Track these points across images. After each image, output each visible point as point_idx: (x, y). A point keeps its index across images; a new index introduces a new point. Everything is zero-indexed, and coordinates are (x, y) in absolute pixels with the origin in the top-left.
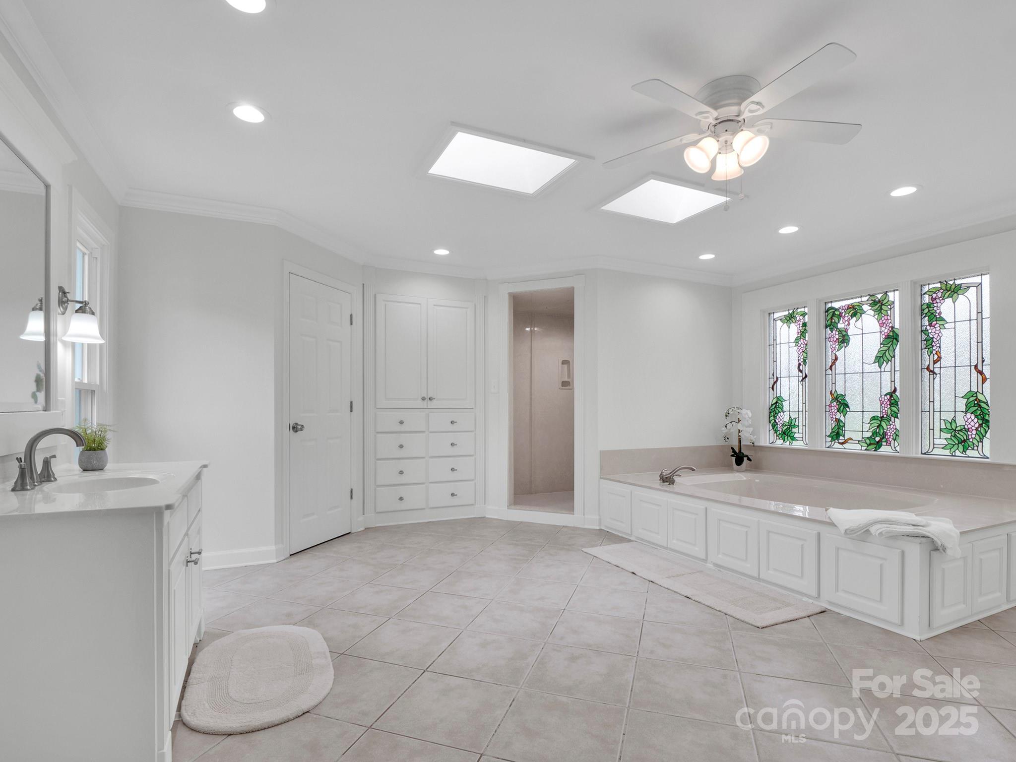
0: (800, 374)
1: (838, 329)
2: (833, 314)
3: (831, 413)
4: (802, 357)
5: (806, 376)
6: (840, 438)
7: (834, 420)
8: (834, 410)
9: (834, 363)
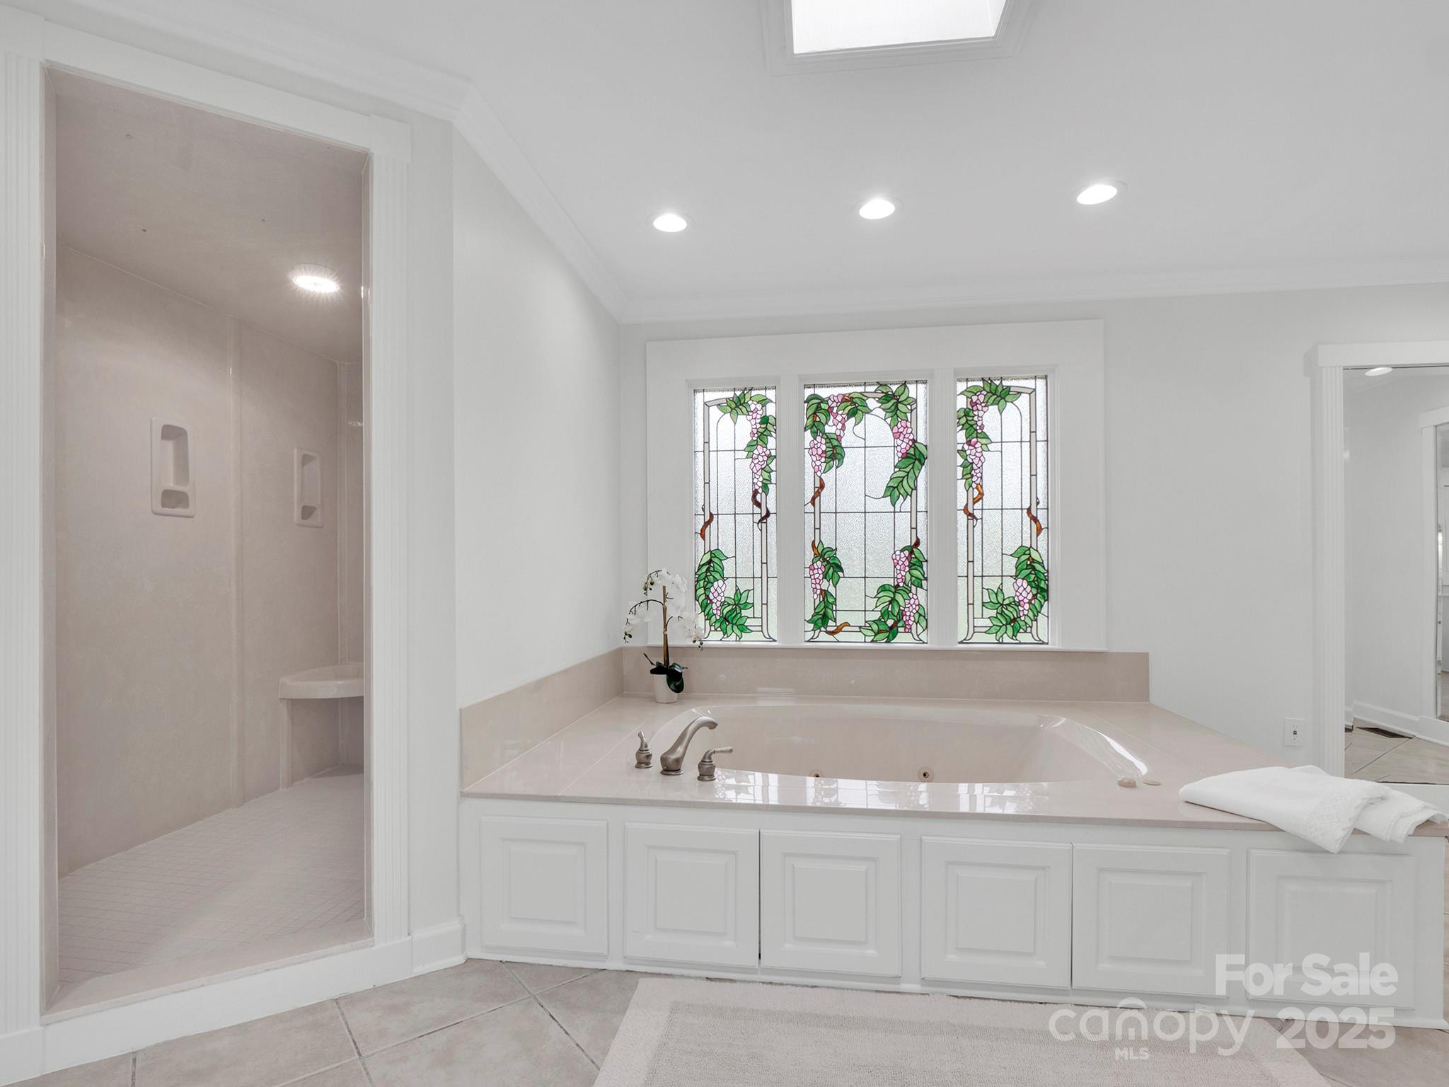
0: (757, 510)
1: (825, 434)
2: (817, 408)
3: (813, 581)
4: (761, 479)
5: (768, 514)
6: (829, 625)
7: (819, 592)
8: (818, 574)
9: (817, 494)
